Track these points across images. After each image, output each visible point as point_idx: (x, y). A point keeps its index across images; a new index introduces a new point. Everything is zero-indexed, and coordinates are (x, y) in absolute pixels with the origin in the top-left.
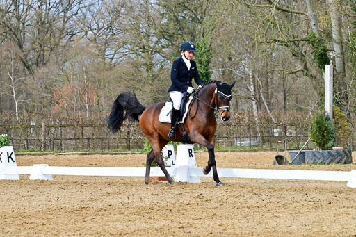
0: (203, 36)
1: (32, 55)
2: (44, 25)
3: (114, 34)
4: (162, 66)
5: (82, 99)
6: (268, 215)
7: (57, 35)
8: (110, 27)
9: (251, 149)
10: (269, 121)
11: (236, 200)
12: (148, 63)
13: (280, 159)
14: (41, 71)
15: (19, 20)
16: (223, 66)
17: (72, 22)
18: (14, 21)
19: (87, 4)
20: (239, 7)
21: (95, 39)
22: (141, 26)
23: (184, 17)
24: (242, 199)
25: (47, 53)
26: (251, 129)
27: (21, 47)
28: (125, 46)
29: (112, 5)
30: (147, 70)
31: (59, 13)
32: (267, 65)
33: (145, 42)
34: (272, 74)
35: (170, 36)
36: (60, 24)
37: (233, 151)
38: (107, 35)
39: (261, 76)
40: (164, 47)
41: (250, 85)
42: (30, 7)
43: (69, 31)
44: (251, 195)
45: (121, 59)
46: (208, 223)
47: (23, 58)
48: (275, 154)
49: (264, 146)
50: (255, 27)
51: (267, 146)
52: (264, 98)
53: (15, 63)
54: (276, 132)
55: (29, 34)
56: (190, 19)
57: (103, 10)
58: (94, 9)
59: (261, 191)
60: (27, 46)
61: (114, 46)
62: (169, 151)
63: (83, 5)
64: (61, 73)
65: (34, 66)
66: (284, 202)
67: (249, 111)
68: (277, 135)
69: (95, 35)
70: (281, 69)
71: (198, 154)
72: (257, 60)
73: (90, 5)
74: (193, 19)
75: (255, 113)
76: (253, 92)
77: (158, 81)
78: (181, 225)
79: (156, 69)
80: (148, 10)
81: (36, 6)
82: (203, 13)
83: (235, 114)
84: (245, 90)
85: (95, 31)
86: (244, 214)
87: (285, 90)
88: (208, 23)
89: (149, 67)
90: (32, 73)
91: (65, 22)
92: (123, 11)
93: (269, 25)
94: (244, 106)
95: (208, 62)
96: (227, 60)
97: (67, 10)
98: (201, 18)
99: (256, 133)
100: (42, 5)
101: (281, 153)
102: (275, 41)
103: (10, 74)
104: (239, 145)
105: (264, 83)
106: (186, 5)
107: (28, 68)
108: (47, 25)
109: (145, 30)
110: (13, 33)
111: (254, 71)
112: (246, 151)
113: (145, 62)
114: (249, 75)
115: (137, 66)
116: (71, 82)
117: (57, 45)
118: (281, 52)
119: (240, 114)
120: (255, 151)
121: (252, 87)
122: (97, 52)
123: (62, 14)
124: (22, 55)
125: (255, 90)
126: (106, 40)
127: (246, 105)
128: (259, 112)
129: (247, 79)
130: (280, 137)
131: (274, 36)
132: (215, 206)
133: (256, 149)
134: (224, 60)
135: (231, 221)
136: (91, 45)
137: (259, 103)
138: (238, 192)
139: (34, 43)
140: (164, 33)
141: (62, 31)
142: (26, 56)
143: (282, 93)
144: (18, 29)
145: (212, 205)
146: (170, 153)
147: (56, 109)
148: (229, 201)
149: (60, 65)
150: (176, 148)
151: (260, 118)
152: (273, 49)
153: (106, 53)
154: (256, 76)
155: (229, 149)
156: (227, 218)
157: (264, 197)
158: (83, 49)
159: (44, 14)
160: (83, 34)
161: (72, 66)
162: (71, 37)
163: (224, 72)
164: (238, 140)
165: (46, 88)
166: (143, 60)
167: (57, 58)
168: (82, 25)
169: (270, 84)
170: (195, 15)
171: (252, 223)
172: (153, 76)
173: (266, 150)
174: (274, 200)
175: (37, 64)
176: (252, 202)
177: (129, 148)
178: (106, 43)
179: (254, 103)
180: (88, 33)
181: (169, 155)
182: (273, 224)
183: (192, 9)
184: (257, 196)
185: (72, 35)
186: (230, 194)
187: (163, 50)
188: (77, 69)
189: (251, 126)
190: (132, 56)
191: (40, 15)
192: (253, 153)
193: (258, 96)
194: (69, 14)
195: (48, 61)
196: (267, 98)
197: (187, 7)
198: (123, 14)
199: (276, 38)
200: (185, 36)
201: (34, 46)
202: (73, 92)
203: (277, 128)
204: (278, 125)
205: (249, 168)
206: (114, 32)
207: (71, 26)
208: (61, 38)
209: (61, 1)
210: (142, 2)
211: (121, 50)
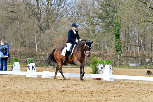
0: (117, 18)
1: (44, 25)
2: (49, 12)
3: (79, 17)
4: (99, 31)
6: (144, 96)
7: (55, 16)
8: (77, 13)
9: (136, 67)
10: (144, 55)
11: (130, 89)
12: (93, 29)
13: (149, 72)
14: (47, 31)
15: (39, 9)
16: (125, 31)
17: (61, 11)
18: (37, 10)
19: (68, 3)
20: (133, 7)
21: (71, 18)
22: (91, 13)
23: (109, 10)
24: (132, 89)
25: (50, 24)
26: (137, 59)
27: (39, 21)
28: (83, 22)
29: (78, 4)
30: (93, 32)
31: (56, 7)
32: (144, 32)
33: (92, 20)
34: (146, 35)
35: (103, 18)
36: (56, 11)
37: (129, 68)
38: (76, 17)
39: (141, 36)
40: (100, 23)
41: (137, 40)
42: (43, 4)
43: (60, 15)
44: (136, 87)
45: (82, 27)
46: (118, 98)
47: (40, 25)
48: (147, 70)
49: (142, 67)
50: (140, 15)
51: (143, 66)
52: (142, 46)
53: (36, 28)
54: (147, 60)
55: (43, 16)
56: (112, 11)
57: (75, 6)
58: (71, 5)
59: (141, 86)
60: (42, 20)
61: (79, 22)
62: (101, 67)
63: (66, 4)
64: (56, 32)
65: (45, 29)
66: (150, 90)
67: (136, 51)
68: (147, 62)
69: (71, 16)
70: (150, 33)
71: (114, 69)
72: (140, 29)
73: (69, 4)
74: (113, 11)
75: (139, 52)
76: (138, 43)
77: (97, 37)
78: (106, 99)
79: (96, 32)
80: (94, 6)
81: (46, 4)
82: (118, 9)
83: (130, 52)
84: (135, 42)
85: (71, 15)
86: (133, 96)
87: (152, 43)
88: (119, 13)
89: (94, 31)
90: (43, 32)
91: (58, 11)
92: (83, 6)
93: (145, 14)
94: (134, 49)
95: (119, 30)
96: (127, 29)
97: (59, 6)
98: (116, 10)
99: (139, 61)
100: (48, 3)
101: (149, 70)
102: (148, 21)
103: (34, 32)
104: (131, 66)
105: (143, 39)
106: (110, 5)
107: (42, 30)
108: (51, 12)
109: (92, 15)
110: (36, 15)
111: (138, 34)
112: (134, 68)
113: (92, 29)
114: (136, 36)
115: (88, 30)
116: (60, 36)
117: (54, 20)
118: (150, 26)
119: (132, 52)
120: (138, 68)
121: (138, 41)
123: (57, 7)
124: (39, 24)
125: (139, 42)
126: (76, 19)
127: (135, 48)
128: (140, 52)
129: (136, 37)
130: (149, 63)
131: (148, 19)
132: (120, 91)
133: (139, 67)
134: (126, 29)
135: (127, 98)
136: (69, 21)
137: (140, 48)
138: (131, 86)
139: (45, 19)
140: (100, 17)
141: (57, 15)
142: (41, 25)
143: (150, 44)
144: (38, 14)
145: (119, 91)
146: (102, 68)
147: (53, 48)
148: (127, 89)
149: (55, 29)
150: (104, 66)
151: (141, 54)
152: (147, 25)
154: (139, 36)
155: (127, 67)
156: (126, 97)
157: (142, 88)
158: (65, 23)
159: (49, 7)
160: (66, 16)
161: (61, 30)
162: (60, 17)
163: (125, 34)
164: (131, 63)
165: (49, 39)
166: (91, 28)
167: (54, 26)
168: (65, 12)
169: (145, 40)
170: (114, 9)
171: (136, 99)
172: (95, 35)
173: (143, 68)
174: (146, 89)
175: (46, 28)
176: (136, 90)
179: (138, 48)
180: (68, 16)
181: (101, 69)
182: (146, 100)
183: (113, 7)
184: (139, 88)
185: (61, 16)
186: (127, 87)
187: (100, 24)
188: (63, 31)
189: (137, 57)
190: (86, 26)
191: (47, 8)
192: (137, 69)
193: (140, 45)
194: (60, 7)
195: (50, 27)
196: (144, 46)
197: (110, 6)
198: (83, 8)
199: (148, 20)
200: (109, 18)
201: (45, 21)
202: (60, 41)
203: (148, 59)
204: (149, 57)
205: (135, 76)
206: (79, 15)
207: (61, 13)
208: (56, 18)
209: (57, 2)
210: (91, 3)
211: (82, 23)
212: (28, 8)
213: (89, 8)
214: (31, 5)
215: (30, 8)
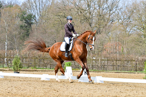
1: (95, 29)
3: (131, 21)
5: (116, 48)
7: (106, 21)
8: (129, 18)
12: (145, 34)
14: (99, 36)
15: (90, 14)
17: (113, 16)
18: (88, 14)
19: (119, 8)
21: (122, 23)
22: (142, 18)
25: (101, 29)
27: (90, 26)
28: (135, 27)
29: (130, 9)
30: (145, 37)
31: (107, 12)
33: (144, 25)
36: (107, 16)
38: (128, 22)
42: (95, 9)
43: (111, 19)
45: (133, 32)
55: (94, 20)
57: (126, 11)
58: (122, 10)
60: (93, 25)
61: (130, 26)
63: (118, 8)
64: (107, 37)
73: (121, 9)
81: (97, 8)
85: (123, 20)
91: (110, 16)
92: (135, 11)
97: (111, 10)
100: (100, 8)
108: (102, 17)
109: (144, 20)
110: (87, 19)
115: (139, 35)
116: (111, 41)
117: (106, 25)
122: (123, 29)
123: (109, 12)
136: (121, 25)
139: (96, 24)
141: (108, 19)
142: (92, 29)
144: (89, 18)
147: (104, 53)
149: (107, 34)
153: (127, 29)
158: (117, 27)
159: (101, 12)
160: (117, 21)
161: (112, 34)
162: (112, 22)
165: (100, 43)
166: (143, 33)
167: (106, 31)
168: (117, 17)
177: (136, 71)
178: (127, 25)
180: (120, 20)
185: (113, 21)
188: (114, 36)
190: (138, 31)
191: (99, 12)
194: (111, 12)
195: (102, 32)
198: (135, 13)
202: (112, 45)
206: (131, 20)
207: (113, 17)
208: (107, 22)
209: (108, 6)
210: (143, 8)
211: (133, 28)
212: (79, 13)
213: (141, 13)
214: (82, 10)
215: (81, 12)
